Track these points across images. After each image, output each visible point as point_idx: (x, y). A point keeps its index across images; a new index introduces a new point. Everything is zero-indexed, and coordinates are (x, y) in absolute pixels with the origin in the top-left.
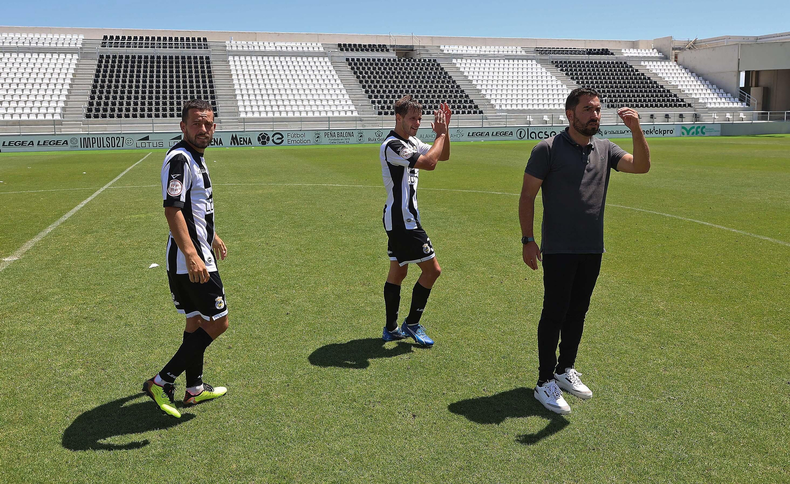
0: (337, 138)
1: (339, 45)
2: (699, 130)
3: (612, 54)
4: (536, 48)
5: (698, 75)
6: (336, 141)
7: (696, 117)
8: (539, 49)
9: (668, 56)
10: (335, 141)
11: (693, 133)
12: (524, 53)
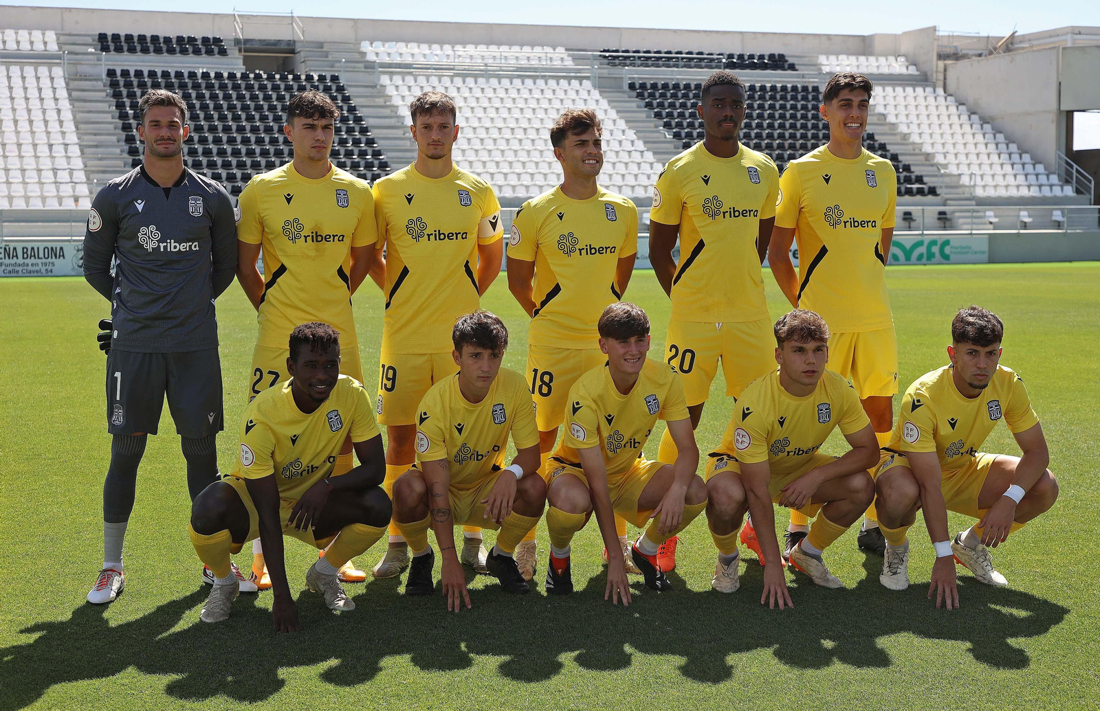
0: (20, 261)
1: (102, 37)
2: (935, 249)
3: (792, 67)
4: (604, 51)
5: (984, 121)
6: (20, 269)
7: (944, 219)
8: (607, 54)
9: (929, 74)
10: (17, 268)
11: (920, 257)
12: (569, 63)
